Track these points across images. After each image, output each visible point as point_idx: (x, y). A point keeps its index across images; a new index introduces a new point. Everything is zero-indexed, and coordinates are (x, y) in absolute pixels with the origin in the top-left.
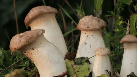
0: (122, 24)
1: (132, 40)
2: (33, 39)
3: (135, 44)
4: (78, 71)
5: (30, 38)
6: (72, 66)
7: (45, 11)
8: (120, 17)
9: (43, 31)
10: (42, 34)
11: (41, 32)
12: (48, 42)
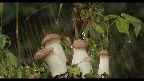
0: (96, 46)
1: (105, 53)
2: (48, 53)
3: (107, 55)
4: (74, 71)
5: (47, 52)
6: (70, 69)
7: (54, 37)
8: (94, 42)
9: (53, 48)
10: (53, 50)
11: (52, 49)
12: (56, 54)
